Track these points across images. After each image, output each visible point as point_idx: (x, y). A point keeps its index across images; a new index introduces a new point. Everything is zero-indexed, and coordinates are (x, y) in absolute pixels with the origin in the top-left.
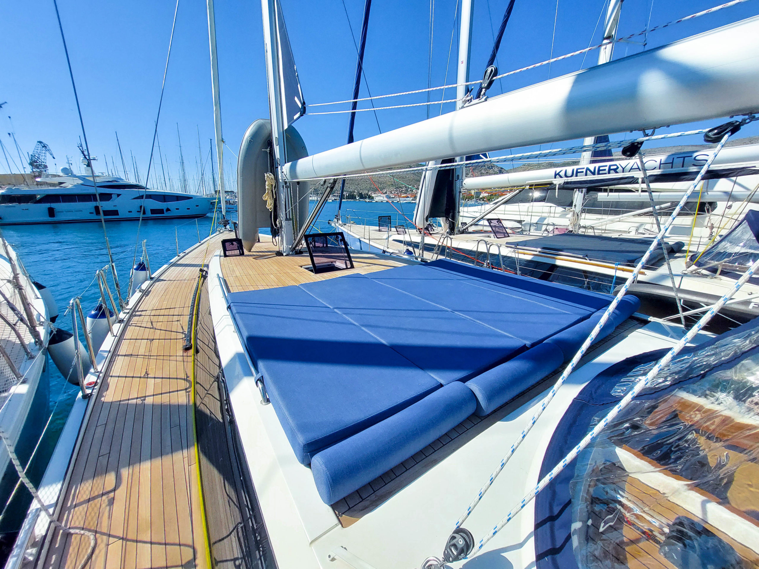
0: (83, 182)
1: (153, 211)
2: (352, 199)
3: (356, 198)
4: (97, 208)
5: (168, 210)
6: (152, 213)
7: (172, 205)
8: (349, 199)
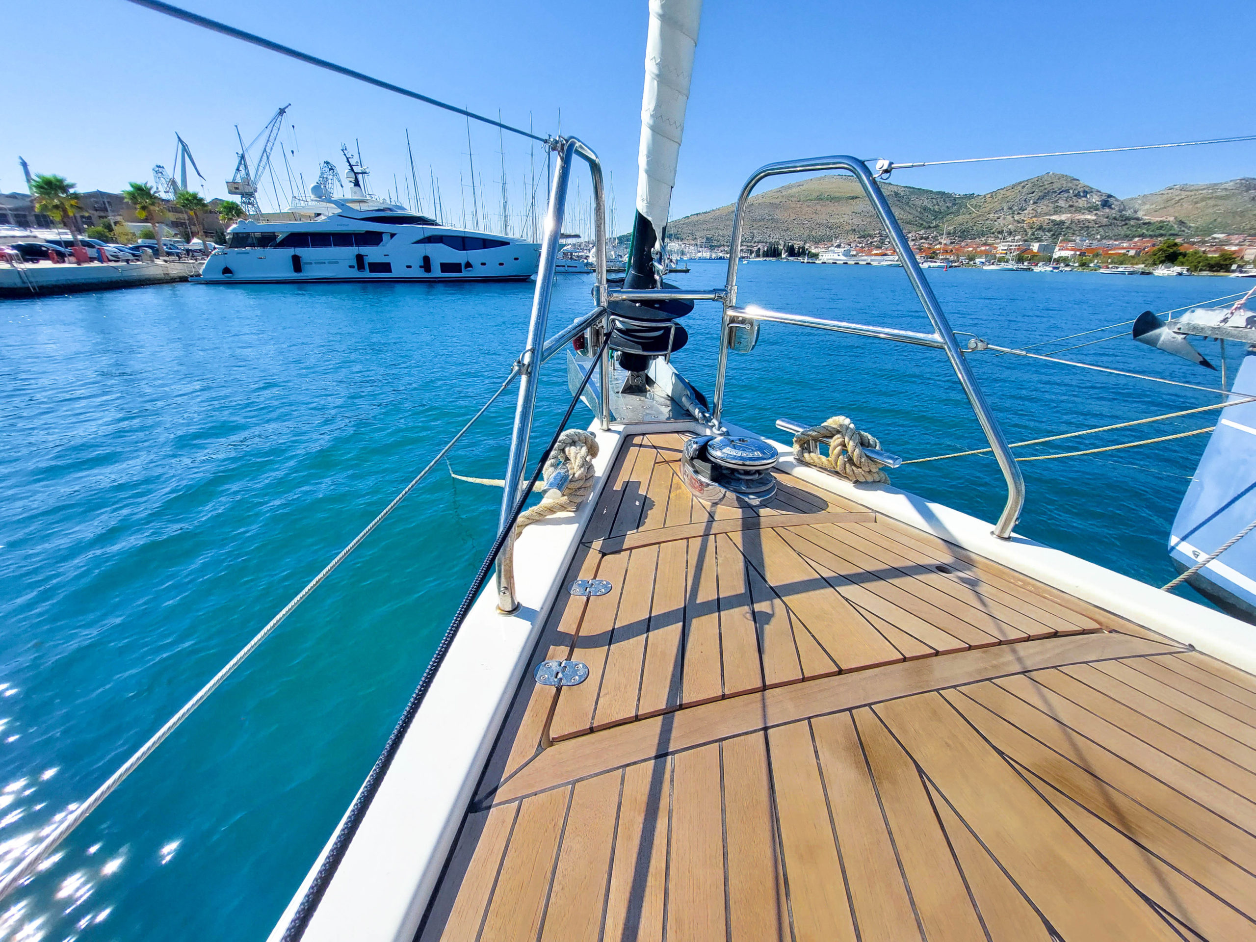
0: (341, 211)
1: (445, 267)
2: (774, 256)
3: (780, 254)
4: (360, 258)
5: (468, 265)
6: (443, 271)
7: (474, 256)
8: (767, 256)
